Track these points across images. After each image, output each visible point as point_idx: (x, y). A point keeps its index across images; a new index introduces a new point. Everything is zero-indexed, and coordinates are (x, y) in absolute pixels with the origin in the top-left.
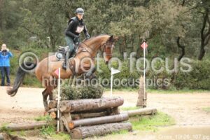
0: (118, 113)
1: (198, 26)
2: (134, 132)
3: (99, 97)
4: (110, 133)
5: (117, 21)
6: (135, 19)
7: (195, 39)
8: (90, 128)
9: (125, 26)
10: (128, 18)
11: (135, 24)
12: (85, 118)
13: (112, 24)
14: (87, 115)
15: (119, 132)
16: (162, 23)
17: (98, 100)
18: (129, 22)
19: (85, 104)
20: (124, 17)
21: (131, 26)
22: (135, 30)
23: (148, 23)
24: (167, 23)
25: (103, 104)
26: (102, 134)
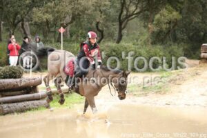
0: (37, 92)
1: (117, 12)
2: (52, 109)
3: (20, 77)
4: (30, 110)
5: (39, 6)
6: (56, 5)
7: (114, 24)
8: (10, 105)
9: (47, 12)
10: (49, 4)
11: (56, 9)
12: (6, 96)
13: (34, 9)
14: (8, 93)
15: (37, 109)
16: (81, 9)
17: (18, 80)
18: (51, 8)
19: (6, 83)
20: (46, 3)
21: (53, 12)
22: (56, 15)
23: (68, 9)
24: (86, 9)
25: (23, 84)
26: (22, 111)
